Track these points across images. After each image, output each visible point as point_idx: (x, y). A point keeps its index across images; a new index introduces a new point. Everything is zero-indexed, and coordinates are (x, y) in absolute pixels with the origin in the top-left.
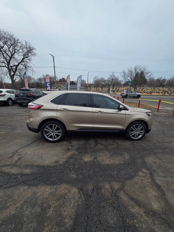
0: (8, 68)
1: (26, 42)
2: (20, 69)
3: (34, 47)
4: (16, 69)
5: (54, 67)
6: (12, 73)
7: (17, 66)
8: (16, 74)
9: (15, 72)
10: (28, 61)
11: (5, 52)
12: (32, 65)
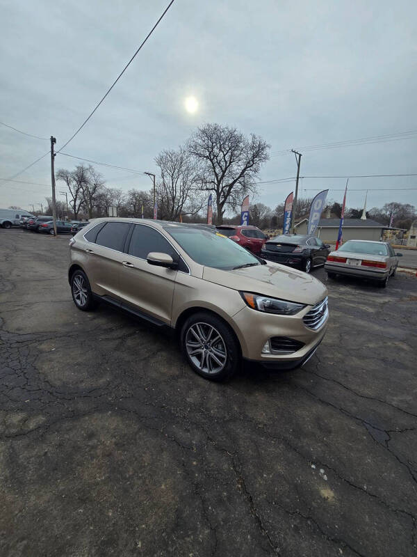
0: (217, 191)
1: (254, 137)
2: (236, 191)
3: (267, 143)
4: (229, 191)
5: (298, 178)
6: (221, 200)
7: (231, 186)
8: (227, 200)
9: (226, 198)
10: (251, 173)
11: (219, 164)
12: (257, 180)
